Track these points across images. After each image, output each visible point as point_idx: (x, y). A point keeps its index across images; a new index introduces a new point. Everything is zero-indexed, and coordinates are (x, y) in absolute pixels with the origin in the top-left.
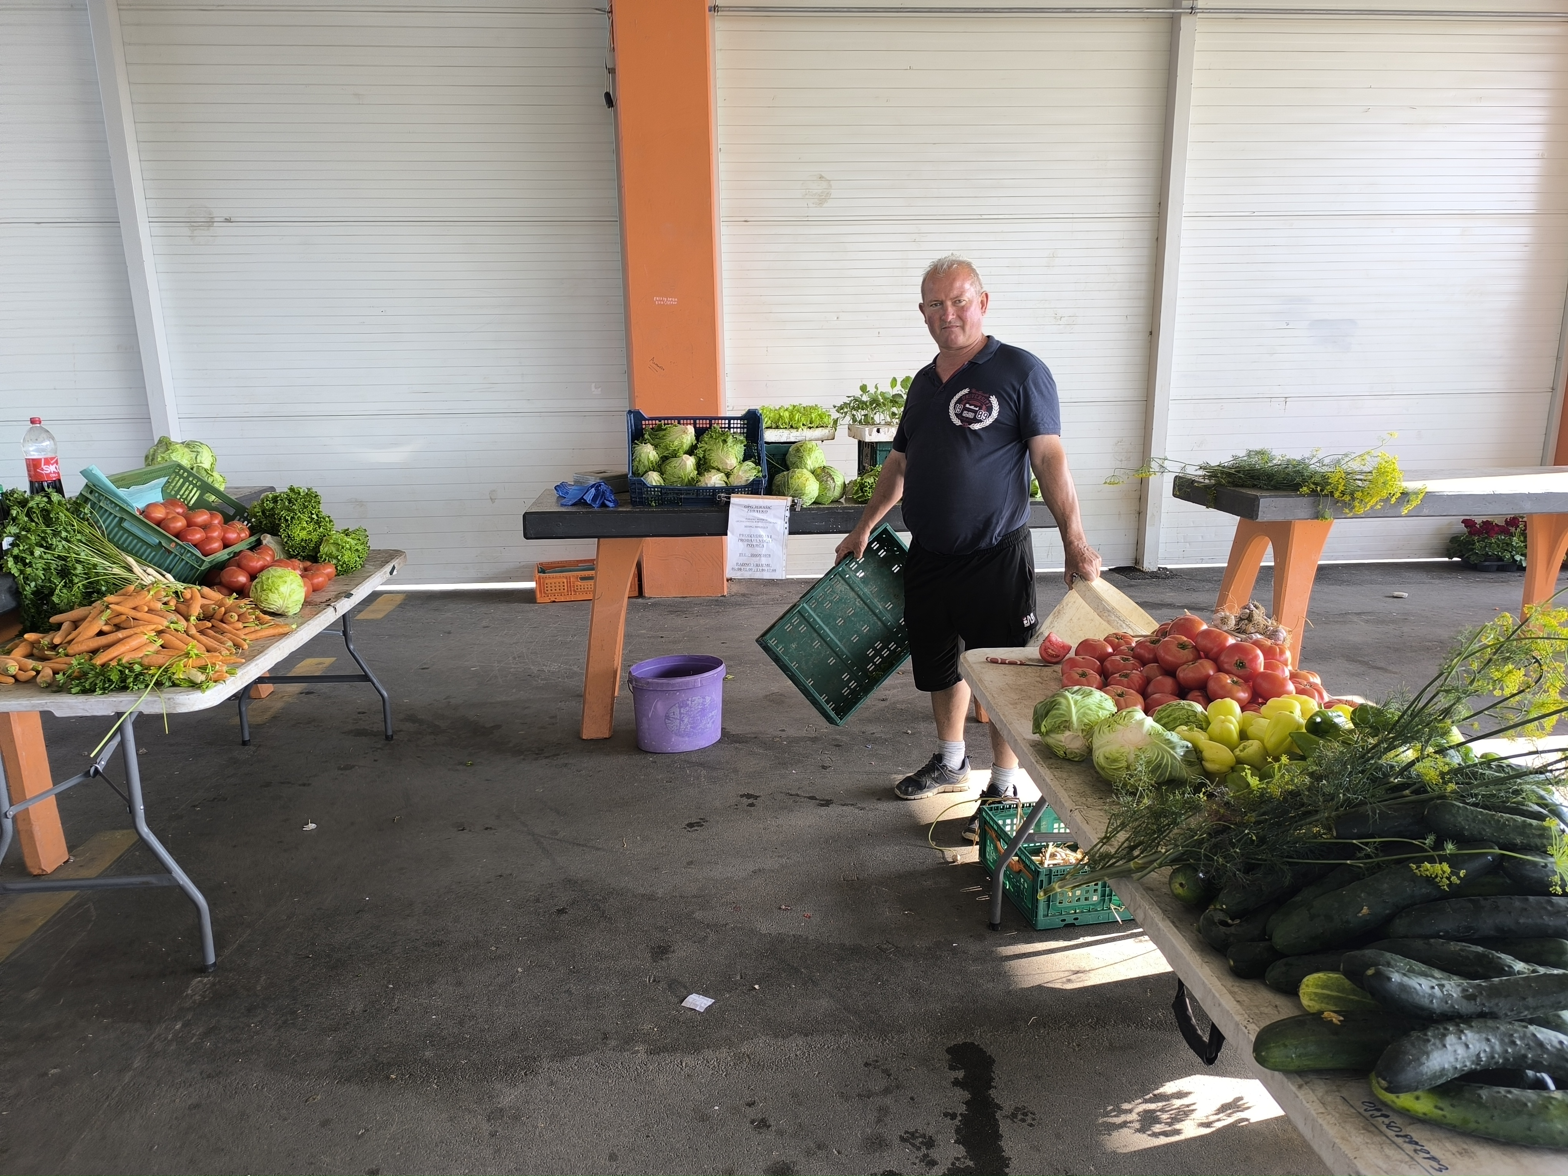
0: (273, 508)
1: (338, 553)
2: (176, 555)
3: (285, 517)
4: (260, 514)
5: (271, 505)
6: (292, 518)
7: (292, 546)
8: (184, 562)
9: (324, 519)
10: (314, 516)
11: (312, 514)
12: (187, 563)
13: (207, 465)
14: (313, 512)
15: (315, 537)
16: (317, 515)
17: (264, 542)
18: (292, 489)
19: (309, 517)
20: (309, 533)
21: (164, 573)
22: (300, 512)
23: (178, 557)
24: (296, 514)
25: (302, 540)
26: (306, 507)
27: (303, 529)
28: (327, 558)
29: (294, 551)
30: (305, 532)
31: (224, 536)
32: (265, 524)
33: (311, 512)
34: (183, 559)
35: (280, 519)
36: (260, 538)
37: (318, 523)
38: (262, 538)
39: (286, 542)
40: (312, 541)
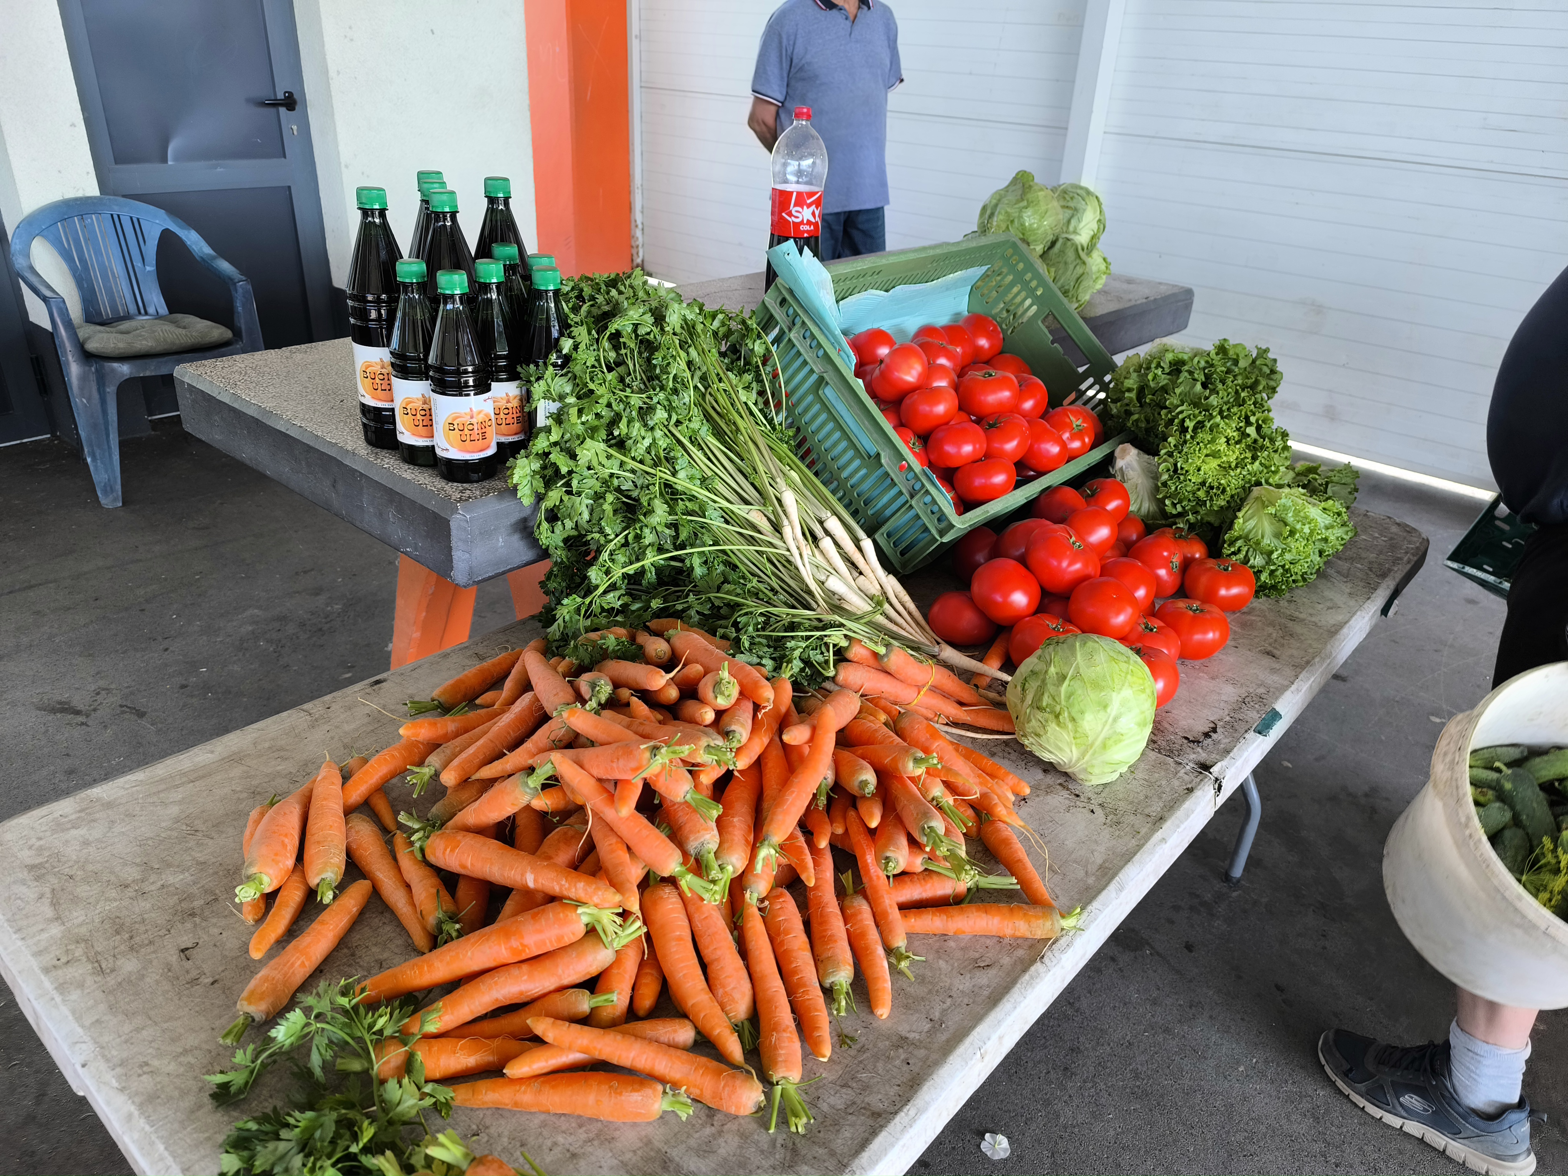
0: (1164, 390)
1: (1275, 542)
2: (901, 493)
3: (1183, 421)
4: (1133, 395)
5: (1164, 380)
6: (1200, 425)
7: (1176, 493)
8: (912, 513)
9: (1272, 441)
10: (1252, 431)
11: (1248, 423)
12: (917, 517)
13: (1083, 238)
14: (1253, 419)
15: (1233, 482)
16: (1259, 428)
17: (1120, 463)
18: (1222, 349)
19: (1238, 429)
20: (1225, 468)
21: (861, 534)
22: (1221, 412)
23: (901, 500)
24: (1211, 417)
25: (1203, 483)
26: (1241, 403)
27: (1215, 455)
28: (1245, 549)
29: (1174, 505)
30: (1214, 463)
31: (1031, 447)
32: (1137, 421)
33: (1247, 418)
34: (911, 507)
35: (1171, 422)
36: (1112, 453)
37: (1255, 449)
38: (1117, 454)
39: (1165, 484)
40: (1224, 491)
